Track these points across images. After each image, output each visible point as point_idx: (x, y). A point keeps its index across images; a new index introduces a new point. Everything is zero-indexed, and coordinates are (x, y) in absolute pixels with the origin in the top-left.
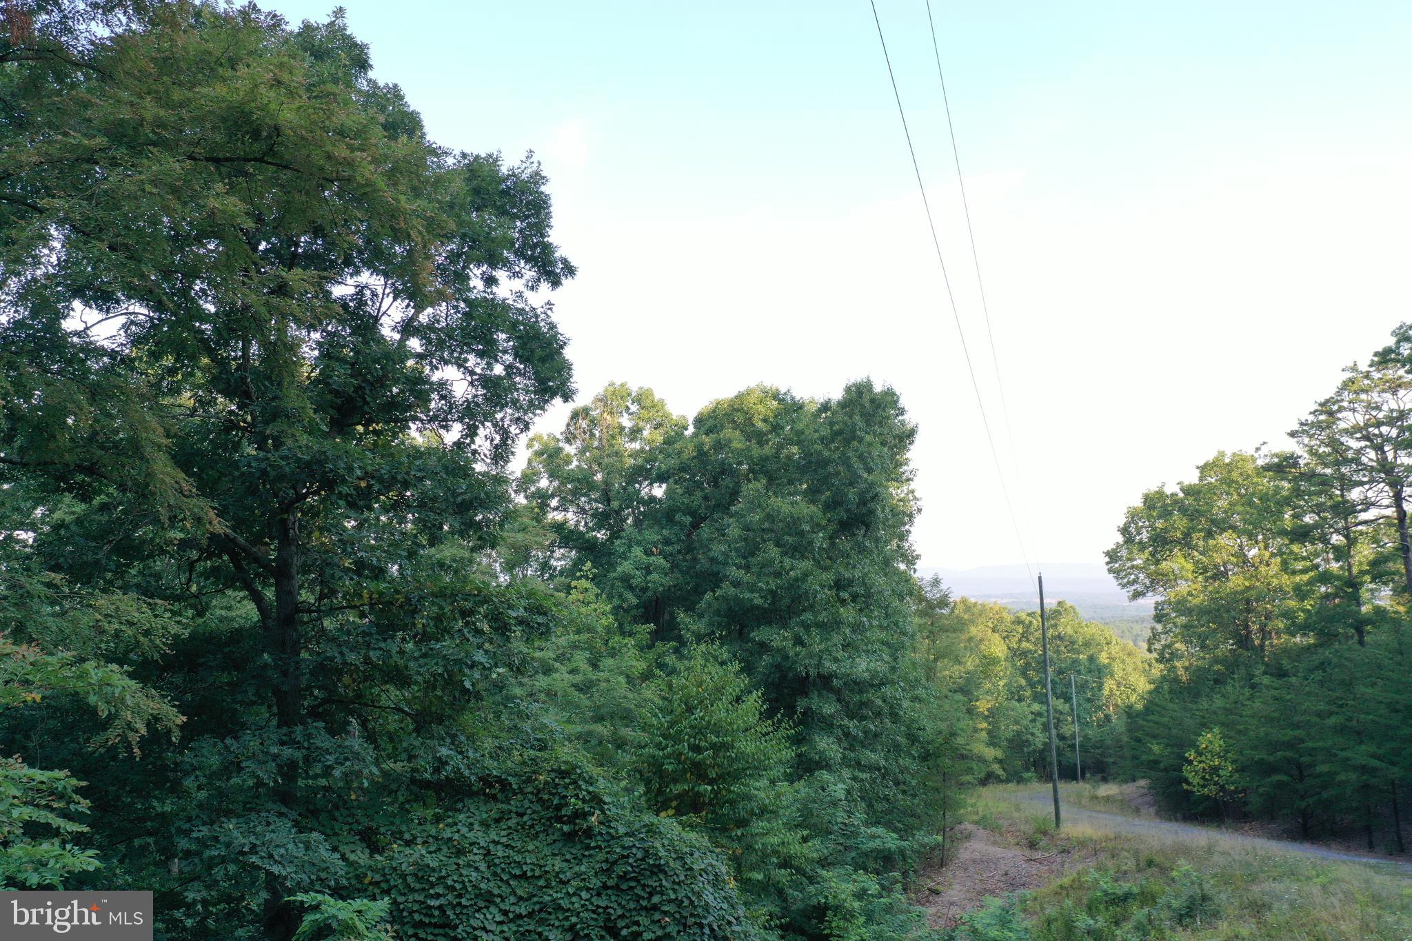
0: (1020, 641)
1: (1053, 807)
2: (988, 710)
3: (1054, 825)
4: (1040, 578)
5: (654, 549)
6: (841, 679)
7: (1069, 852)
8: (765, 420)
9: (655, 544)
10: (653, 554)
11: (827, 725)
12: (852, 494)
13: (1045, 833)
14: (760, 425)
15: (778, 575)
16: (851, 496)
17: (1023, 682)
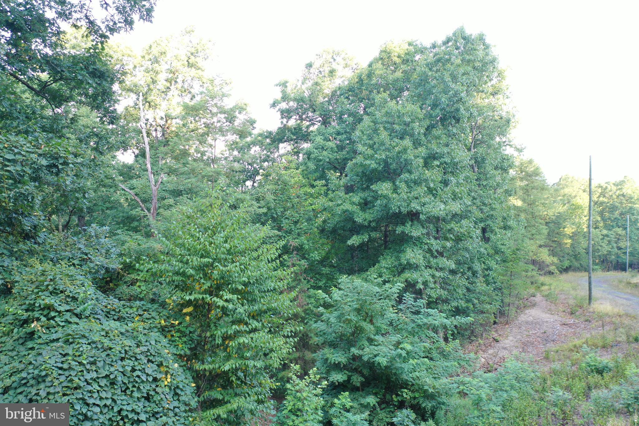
0: (599, 197)
1: (588, 292)
2: (573, 233)
3: (587, 302)
4: (590, 157)
5: (331, 138)
6: (425, 215)
7: (590, 322)
8: (399, 57)
9: (331, 135)
10: (330, 140)
11: (416, 242)
12: (444, 99)
13: (581, 307)
14: (396, 59)
15: (388, 150)
16: (443, 100)
17: (599, 219)
